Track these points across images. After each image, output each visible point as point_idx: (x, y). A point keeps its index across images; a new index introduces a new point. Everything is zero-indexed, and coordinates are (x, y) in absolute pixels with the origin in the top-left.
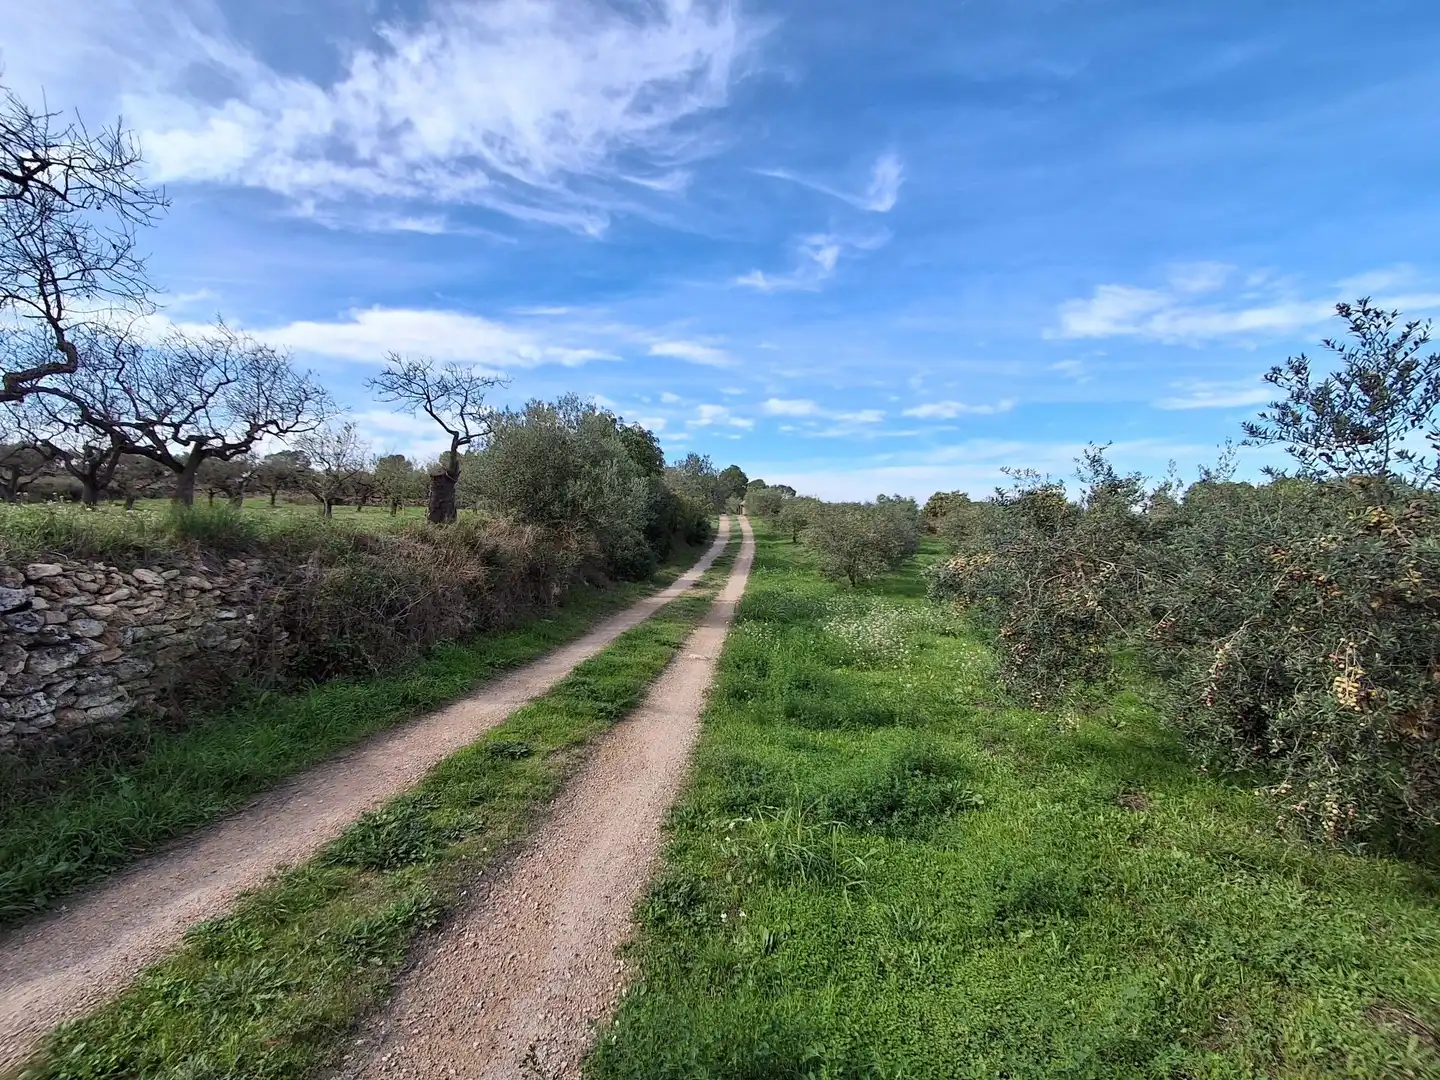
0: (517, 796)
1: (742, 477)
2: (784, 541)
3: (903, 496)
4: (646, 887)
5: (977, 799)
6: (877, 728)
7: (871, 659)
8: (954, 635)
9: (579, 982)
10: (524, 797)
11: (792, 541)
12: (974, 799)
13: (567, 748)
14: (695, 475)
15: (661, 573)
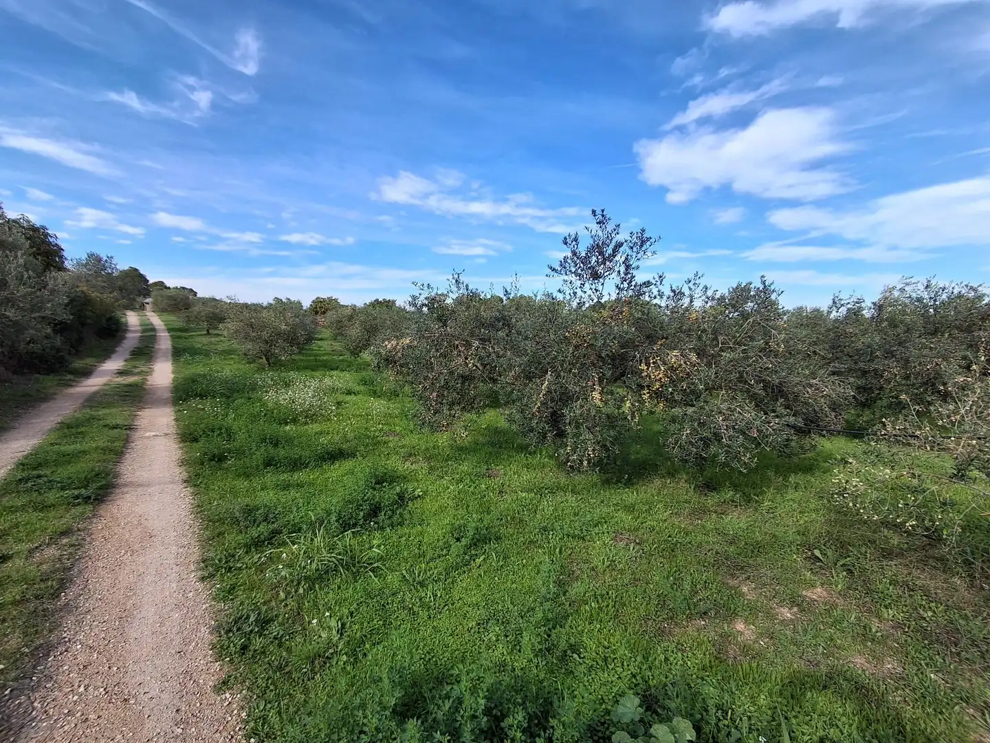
0: (15, 603)
1: (143, 279)
2: (199, 333)
3: (292, 299)
4: (216, 630)
5: (418, 492)
6: (333, 463)
7: (311, 416)
8: (354, 393)
9: (194, 729)
10: (24, 600)
11: (206, 332)
12: (416, 493)
13: (53, 541)
14: (97, 274)
15: (78, 364)
